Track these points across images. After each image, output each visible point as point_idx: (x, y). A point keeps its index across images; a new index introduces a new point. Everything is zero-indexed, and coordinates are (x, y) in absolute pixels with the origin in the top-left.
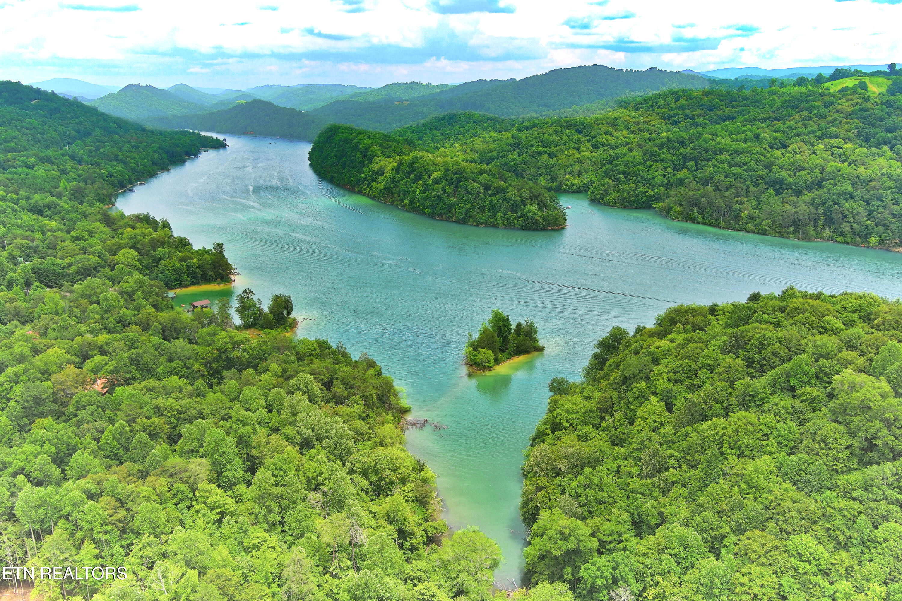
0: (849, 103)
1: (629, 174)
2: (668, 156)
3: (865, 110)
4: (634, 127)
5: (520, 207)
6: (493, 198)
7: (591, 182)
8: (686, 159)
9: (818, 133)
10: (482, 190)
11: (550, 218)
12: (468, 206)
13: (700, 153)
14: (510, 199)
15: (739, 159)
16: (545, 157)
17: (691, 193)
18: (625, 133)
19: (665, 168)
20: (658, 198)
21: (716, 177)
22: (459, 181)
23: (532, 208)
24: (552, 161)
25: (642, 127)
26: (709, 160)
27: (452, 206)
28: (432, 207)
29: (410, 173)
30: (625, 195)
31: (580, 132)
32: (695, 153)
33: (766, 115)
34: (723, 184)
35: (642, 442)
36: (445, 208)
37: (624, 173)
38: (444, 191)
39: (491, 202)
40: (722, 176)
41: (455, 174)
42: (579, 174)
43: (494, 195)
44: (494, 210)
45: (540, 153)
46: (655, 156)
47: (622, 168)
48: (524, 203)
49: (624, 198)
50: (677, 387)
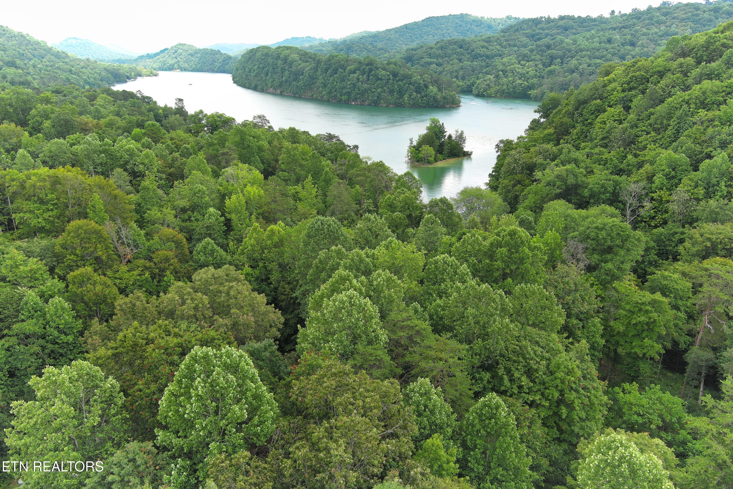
0: (683, 12)
1: (506, 72)
2: (538, 57)
3: (697, 15)
4: (505, 43)
5: (423, 90)
6: (400, 83)
8: (552, 58)
9: (660, 34)
10: (391, 77)
11: (448, 97)
12: (379, 90)
13: (564, 53)
14: (415, 82)
15: (597, 53)
16: (434, 66)
17: (561, 79)
18: (498, 47)
19: (536, 65)
20: (531, 87)
21: (581, 67)
22: (371, 70)
23: (433, 89)
24: (440, 69)
25: (512, 43)
26: (572, 57)
27: (366, 91)
28: (349, 94)
29: (327, 70)
30: (505, 87)
31: (461, 47)
32: (560, 53)
33: (615, 26)
34: (586, 72)
36: (359, 94)
37: (502, 71)
38: (358, 79)
39: (399, 85)
40: (585, 66)
41: (368, 65)
42: (463, 78)
43: (402, 80)
44: (401, 93)
45: (430, 63)
46: (527, 57)
47: (501, 67)
48: (426, 87)
49: (504, 90)
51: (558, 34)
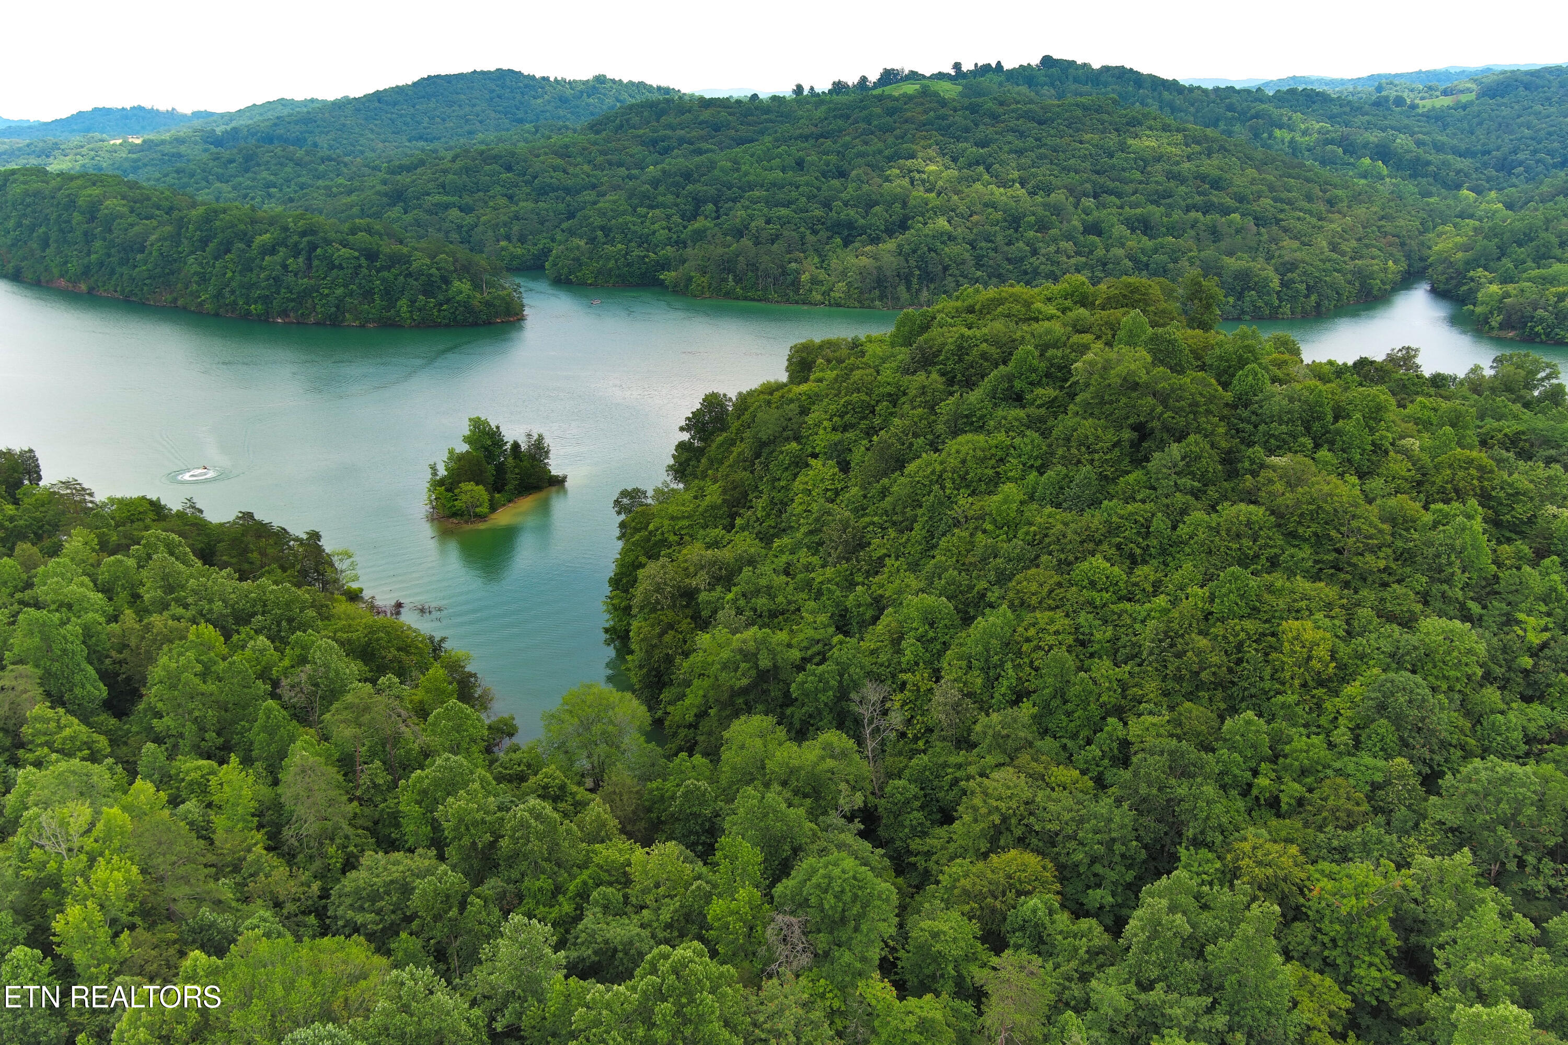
0: (919, 109)
1: (610, 230)
2: (670, 198)
4: (600, 159)
5: (439, 288)
6: (385, 274)
7: (546, 252)
8: (698, 202)
9: (886, 153)
10: (363, 261)
11: (497, 302)
12: (339, 291)
13: (719, 191)
14: (420, 273)
15: (780, 196)
16: (454, 213)
17: (720, 250)
18: (586, 167)
19: (668, 217)
20: (664, 265)
21: (753, 224)
22: (313, 247)
23: (461, 287)
24: (469, 219)
25: (614, 158)
26: (734, 200)
27: (306, 293)
28: (266, 300)
29: (205, 242)
30: (611, 264)
31: (509, 169)
32: (712, 191)
33: (806, 131)
34: (764, 234)
35: (817, 520)
36: (293, 300)
37: (602, 228)
38: (285, 267)
39: (384, 280)
40: (761, 222)
41: (303, 234)
42: (522, 240)
43: (388, 268)
44: (391, 298)
45: (447, 207)
46: (649, 198)
47: (598, 222)
48: (446, 281)
49: (611, 270)
50: (850, 435)
51: (702, 138)
